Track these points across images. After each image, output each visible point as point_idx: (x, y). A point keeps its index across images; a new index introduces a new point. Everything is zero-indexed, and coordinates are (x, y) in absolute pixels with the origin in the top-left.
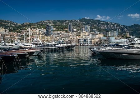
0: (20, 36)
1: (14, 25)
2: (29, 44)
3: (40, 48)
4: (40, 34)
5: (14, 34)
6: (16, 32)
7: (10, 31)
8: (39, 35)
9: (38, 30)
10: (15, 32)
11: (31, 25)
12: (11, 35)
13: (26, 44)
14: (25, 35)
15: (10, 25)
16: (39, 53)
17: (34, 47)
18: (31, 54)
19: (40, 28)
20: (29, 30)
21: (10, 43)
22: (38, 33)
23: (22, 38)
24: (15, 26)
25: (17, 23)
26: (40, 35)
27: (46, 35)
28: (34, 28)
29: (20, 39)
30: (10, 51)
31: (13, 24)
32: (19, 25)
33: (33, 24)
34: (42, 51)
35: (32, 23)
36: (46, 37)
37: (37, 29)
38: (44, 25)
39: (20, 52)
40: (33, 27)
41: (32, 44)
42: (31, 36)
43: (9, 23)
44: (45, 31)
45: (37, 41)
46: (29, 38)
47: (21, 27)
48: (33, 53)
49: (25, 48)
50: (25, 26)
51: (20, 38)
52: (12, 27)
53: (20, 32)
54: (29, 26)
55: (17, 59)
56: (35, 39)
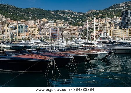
0: (82, 31)
1: (75, 15)
2: (94, 42)
3: (108, 48)
4: (111, 26)
5: (75, 28)
6: (77, 25)
7: (70, 24)
8: (109, 28)
9: (108, 19)
10: (75, 26)
11: (98, 14)
12: (71, 30)
13: (89, 42)
14: (89, 29)
15: (70, 16)
16: (106, 56)
17: (99, 46)
19: (112, 16)
20: (95, 21)
21: (69, 41)
22: (107, 25)
23: (84, 34)
24: (76, 17)
25: (78, 13)
26: (112, 28)
27: (121, 27)
28: (102, 17)
29: (82, 35)
30: (66, 52)
31: (73, 14)
32: (81, 15)
33: (100, 12)
34: (110, 53)
35: (99, 11)
36: (122, 31)
37: (107, 18)
38: (118, 11)
39: (79, 53)
40: (100, 17)
41: (98, 41)
42: (97, 30)
43: (69, 13)
44: (119, 20)
45: (106, 38)
46: (95, 33)
47: (84, 18)
48: (96, 55)
49: (85, 48)
50: (88, 16)
51: (82, 33)
52: (72, 18)
53: (82, 26)
54: (94, 15)
55: (73, 63)
56: (102, 35)
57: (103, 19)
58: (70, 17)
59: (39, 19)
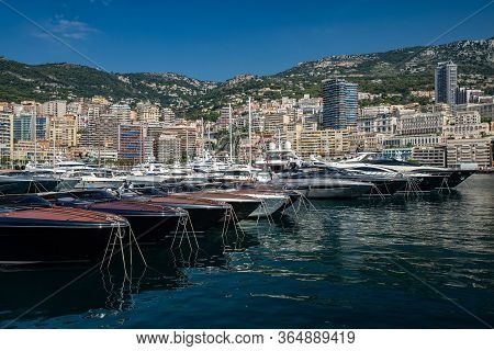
0: (215, 136)
1: (194, 88)
2: (249, 168)
3: (290, 182)
4: (295, 121)
5: (193, 126)
6: (199, 118)
7: (178, 114)
8: (291, 127)
9: (288, 103)
10: (194, 119)
11: (259, 86)
12: (180, 133)
13: (236, 168)
14: (235, 130)
15: (177, 91)
16: (281, 209)
17: (263, 179)
18: (244, 209)
19: (300, 95)
20: (251, 106)
21: (177, 165)
22: (286, 120)
23: (222, 143)
24: (195, 93)
25: (202, 83)
26: (299, 128)
27: (322, 126)
28: (272, 96)
29: (213, 146)
30: (167, 196)
31: (188, 86)
32: (211, 87)
33: (266, 82)
34: (294, 198)
35: (263, 78)
36: (325, 135)
37: (285, 99)
38: (313, 79)
39: (205, 201)
40: (266, 94)
41: (261, 166)
42: (258, 132)
43: (174, 82)
44: (318, 106)
45: (284, 156)
46: (251, 141)
47: (219, 96)
48: (254, 205)
49: (224, 184)
50: (232, 92)
51: (215, 141)
52: (184, 98)
53: (214, 119)
54: (250, 88)
55: (185, 231)
56: (273, 146)
57: (274, 102)
58: (180, 93)
59: (82, 99)
